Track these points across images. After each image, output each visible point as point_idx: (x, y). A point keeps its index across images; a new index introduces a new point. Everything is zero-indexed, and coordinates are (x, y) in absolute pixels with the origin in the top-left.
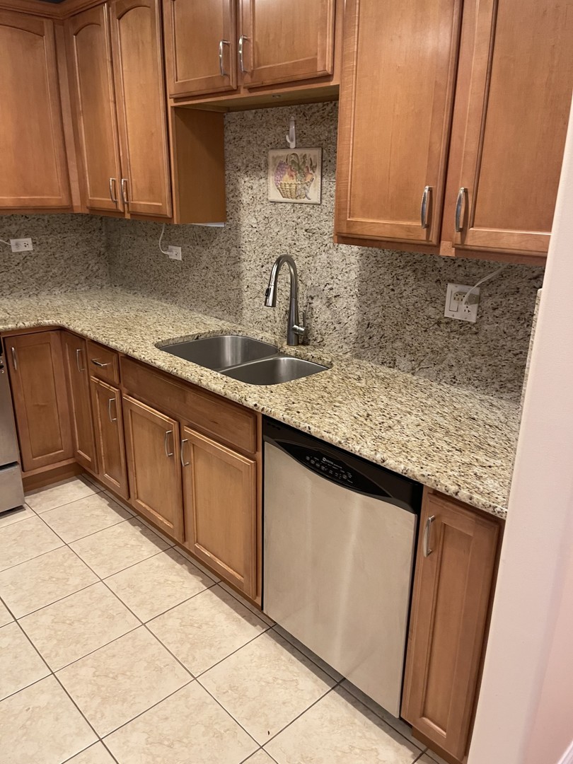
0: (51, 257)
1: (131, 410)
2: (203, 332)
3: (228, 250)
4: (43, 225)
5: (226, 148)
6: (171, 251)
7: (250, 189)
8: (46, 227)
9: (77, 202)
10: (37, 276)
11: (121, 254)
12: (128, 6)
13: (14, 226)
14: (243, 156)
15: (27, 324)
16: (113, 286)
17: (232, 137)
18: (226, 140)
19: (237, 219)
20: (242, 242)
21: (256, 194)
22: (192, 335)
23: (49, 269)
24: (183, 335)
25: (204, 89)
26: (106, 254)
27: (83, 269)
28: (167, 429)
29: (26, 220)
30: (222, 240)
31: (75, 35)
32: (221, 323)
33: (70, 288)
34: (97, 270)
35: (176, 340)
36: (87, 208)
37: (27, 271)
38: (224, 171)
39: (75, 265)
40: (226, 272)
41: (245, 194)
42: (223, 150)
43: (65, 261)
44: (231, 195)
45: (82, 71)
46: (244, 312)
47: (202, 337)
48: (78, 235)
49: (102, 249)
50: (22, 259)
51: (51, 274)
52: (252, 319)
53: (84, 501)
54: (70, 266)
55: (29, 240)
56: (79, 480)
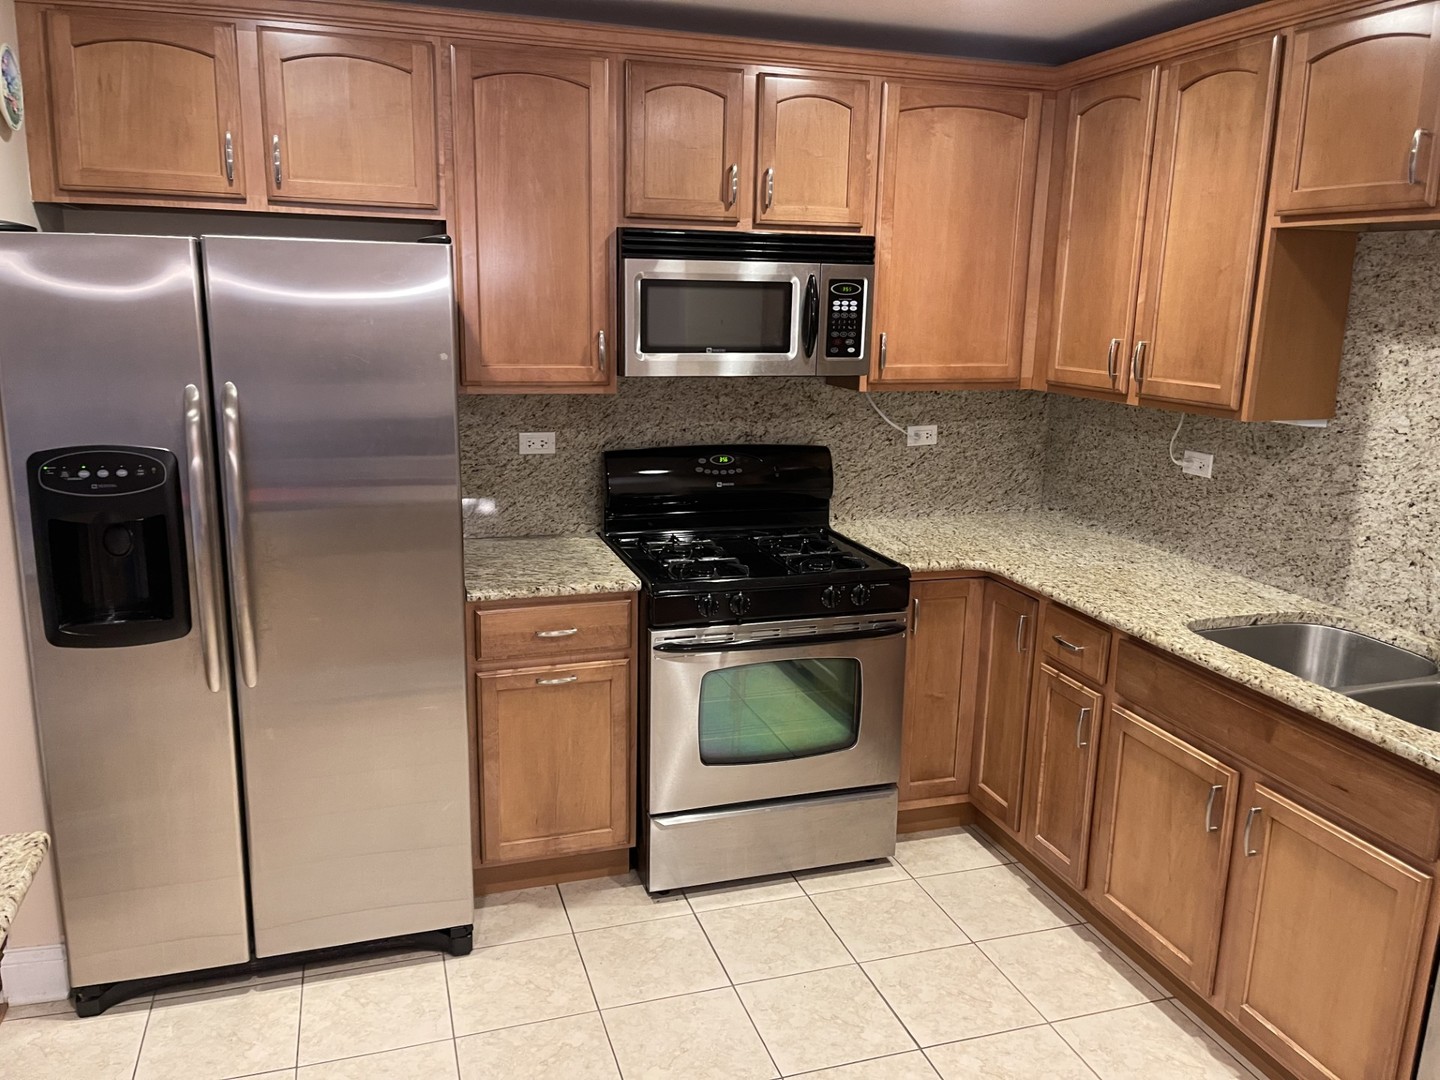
0: (959, 455)
1: (1125, 734)
2: (1267, 613)
3: (1330, 469)
4: (958, 406)
5: (1356, 290)
6: (1189, 460)
7: (1401, 366)
8: (961, 408)
9: (1027, 372)
10: (934, 485)
11: (1073, 457)
12: (1206, 70)
13: (917, 407)
14: (1394, 306)
15: (943, 564)
16: (1046, 509)
17: (1371, 274)
18: (1355, 277)
19: (1361, 417)
20: (1365, 457)
21: (1415, 375)
22: (1247, 617)
23: (952, 475)
24: (1231, 614)
25: (1360, 203)
26: (1043, 455)
27: (1003, 478)
28: (1212, 781)
29: (936, 398)
30: (1316, 451)
31: (1082, 115)
32: (1294, 598)
33: (978, 508)
34: (1025, 481)
35: (1219, 622)
36: (1047, 382)
37: (923, 475)
38: (1343, 329)
39: (992, 470)
40: (1315, 508)
41: (1390, 373)
42: (1347, 294)
43: (979, 463)
44: (1352, 373)
45: (1084, 169)
46: (1350, 583)
47: (1264, 621)
48: (1006, 421)
49: (1038, 446)
50: (918, 457)
51: (954, 483)
52: (1369, 599)
53: (984, 872)
54: (984, 472)
55: (934, 429)
56: (968, 835)
